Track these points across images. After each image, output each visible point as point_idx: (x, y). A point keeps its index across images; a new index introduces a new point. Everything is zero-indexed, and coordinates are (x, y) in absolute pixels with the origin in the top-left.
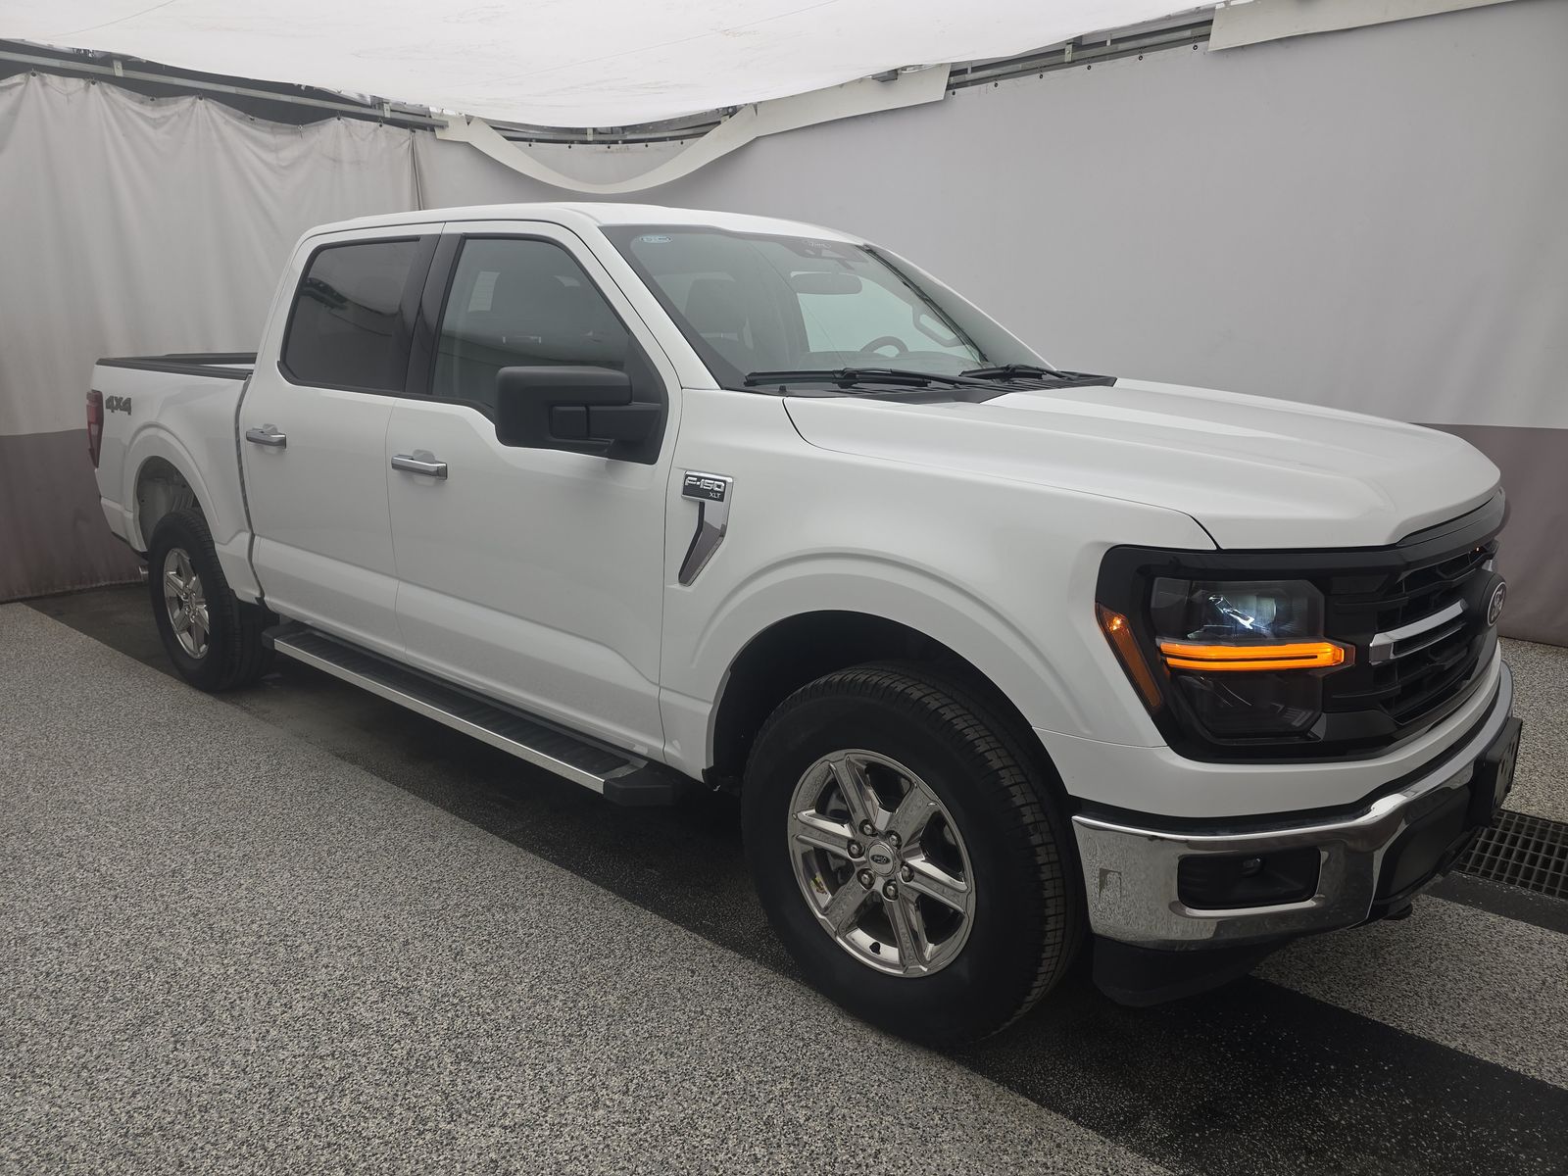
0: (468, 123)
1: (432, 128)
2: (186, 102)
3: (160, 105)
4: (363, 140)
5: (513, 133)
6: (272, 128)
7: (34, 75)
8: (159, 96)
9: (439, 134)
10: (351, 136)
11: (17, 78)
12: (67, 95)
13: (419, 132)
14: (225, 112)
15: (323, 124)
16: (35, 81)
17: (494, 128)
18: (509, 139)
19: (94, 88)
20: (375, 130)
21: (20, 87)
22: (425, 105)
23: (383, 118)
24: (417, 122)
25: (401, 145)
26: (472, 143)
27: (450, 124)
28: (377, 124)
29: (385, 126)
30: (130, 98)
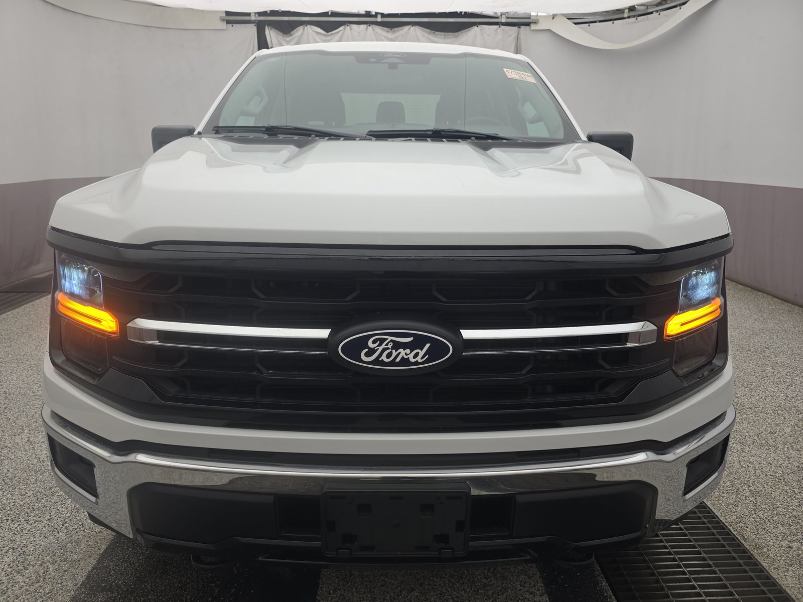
0: (553, 18)
1: (528, 24)
2: (406, 28)
3: (395, 32)
4: (489, 36)
5: (578, 20)
6: (445, 35)
7: (348, 26)
8: (394, 27)
9: (533, 27)
10: (483, 34)
11: (341, 28)
12: (359, 33)
13: (523, 27)
14: (423, 31)
15: (469, 30)
16: (348, 28)
17: (568, 19)
18: (576, 24)
19: (370, 28)
20: (496, 30)
21: (342, 32)
22: (527, 12)
23: (501, 22)
24: (522, 22)
25: (510, 36)
26: (552, 30)
27: (540, 20)
28: (498, 26)
29: (502, 27)
30: (383, 30)
